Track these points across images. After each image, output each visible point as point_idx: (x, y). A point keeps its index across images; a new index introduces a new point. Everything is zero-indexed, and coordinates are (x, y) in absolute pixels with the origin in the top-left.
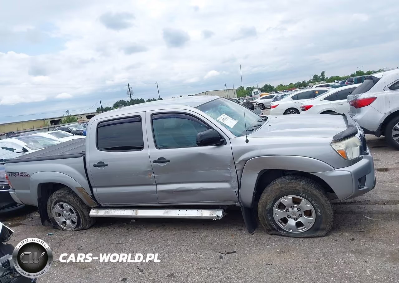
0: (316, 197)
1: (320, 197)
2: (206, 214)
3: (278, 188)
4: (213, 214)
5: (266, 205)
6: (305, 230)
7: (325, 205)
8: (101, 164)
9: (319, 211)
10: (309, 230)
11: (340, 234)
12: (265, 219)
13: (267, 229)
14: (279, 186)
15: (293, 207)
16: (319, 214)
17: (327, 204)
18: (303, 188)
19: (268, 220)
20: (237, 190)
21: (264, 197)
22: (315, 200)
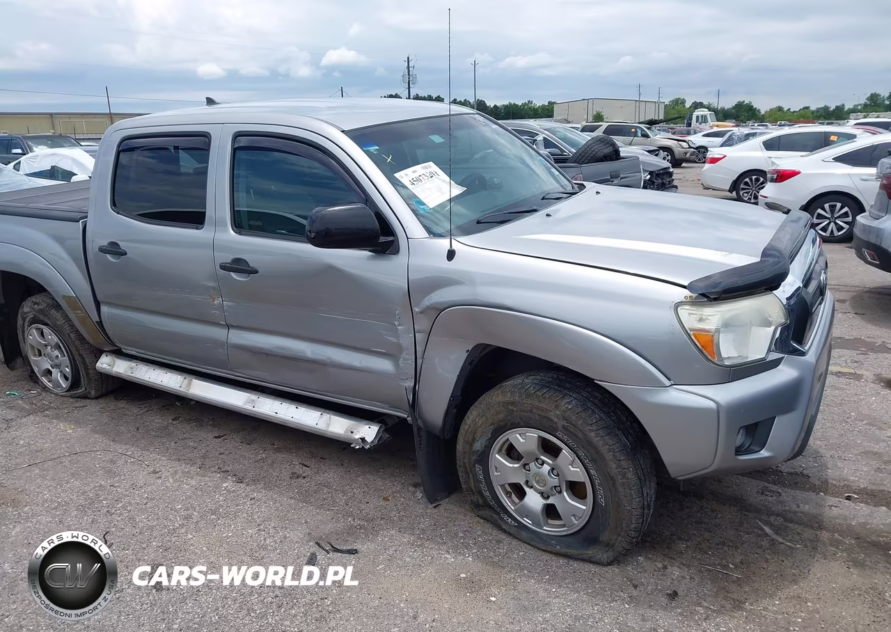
0: (598, 452)
1: (609, 456)
2: (337, 426)
3: (504, 403)
4: (352, 432)
5: (474, 440)
6: (563, 531)
7: (619, 480)
8: (114, 249)
9: (600, 492)
10: (570, 534)
11: (660, 565)
12: (471, 475)
13: (471, 500)
14: (508, 398)
15: (540, 461)
16: (602, 501)
17: (624, 478)
18: (564, 418)
19: (477, 481)
20: (412, 384)
21: (471, 417)
22: (593, 460)
